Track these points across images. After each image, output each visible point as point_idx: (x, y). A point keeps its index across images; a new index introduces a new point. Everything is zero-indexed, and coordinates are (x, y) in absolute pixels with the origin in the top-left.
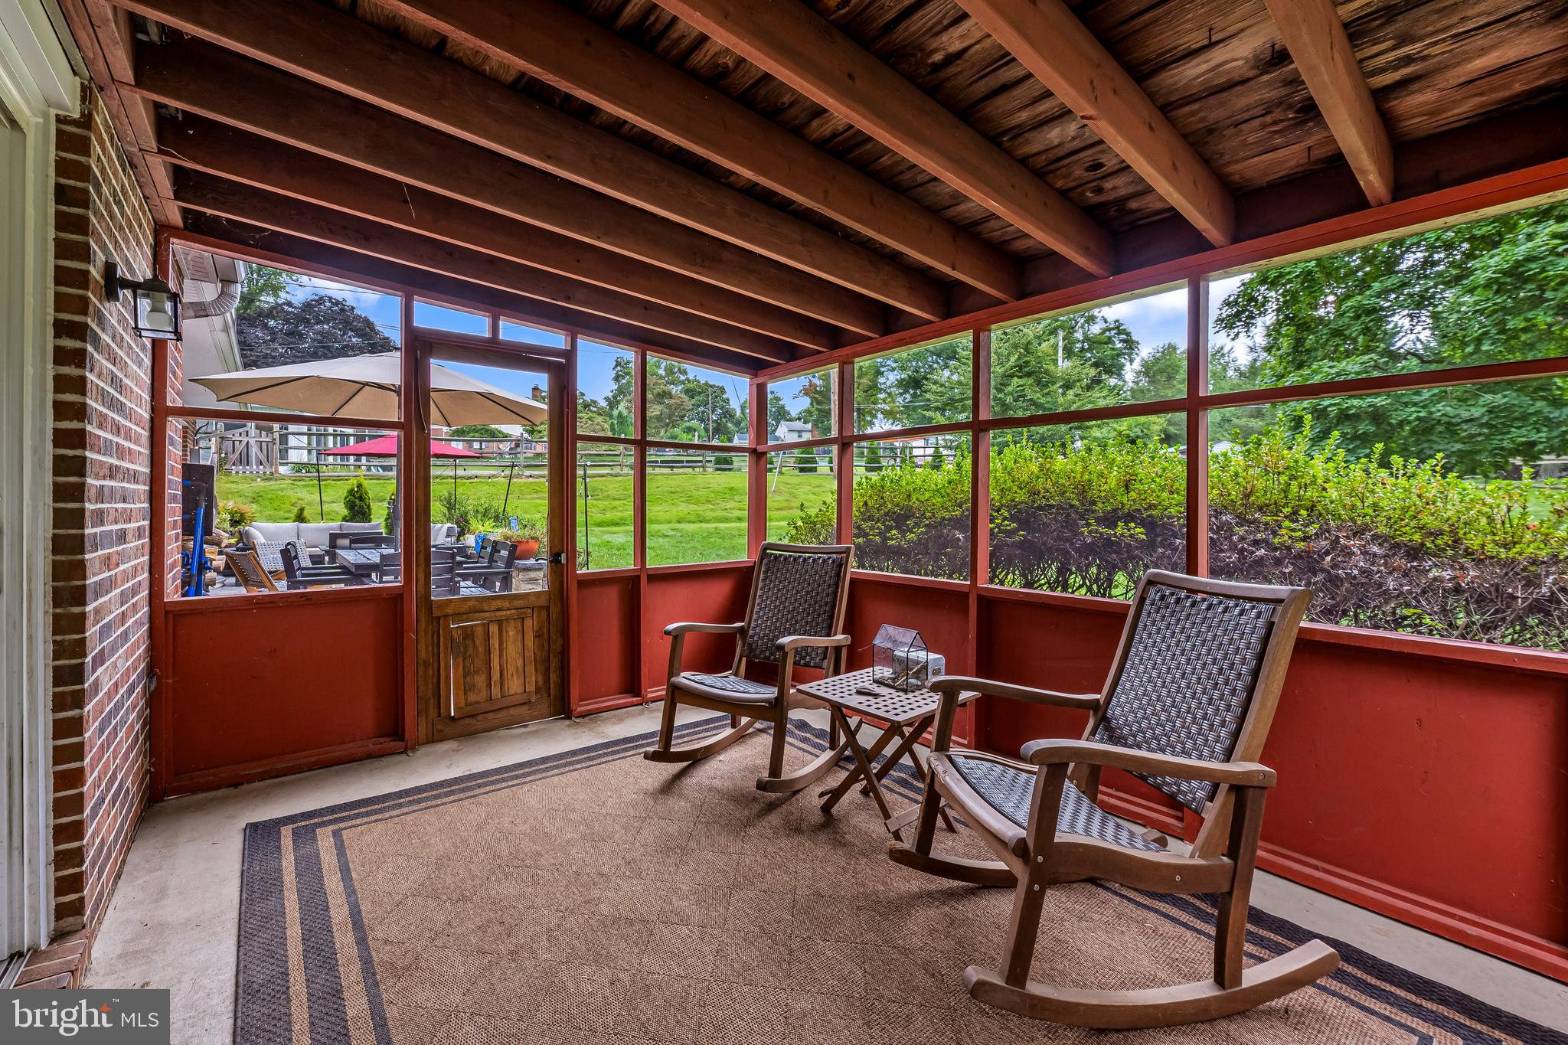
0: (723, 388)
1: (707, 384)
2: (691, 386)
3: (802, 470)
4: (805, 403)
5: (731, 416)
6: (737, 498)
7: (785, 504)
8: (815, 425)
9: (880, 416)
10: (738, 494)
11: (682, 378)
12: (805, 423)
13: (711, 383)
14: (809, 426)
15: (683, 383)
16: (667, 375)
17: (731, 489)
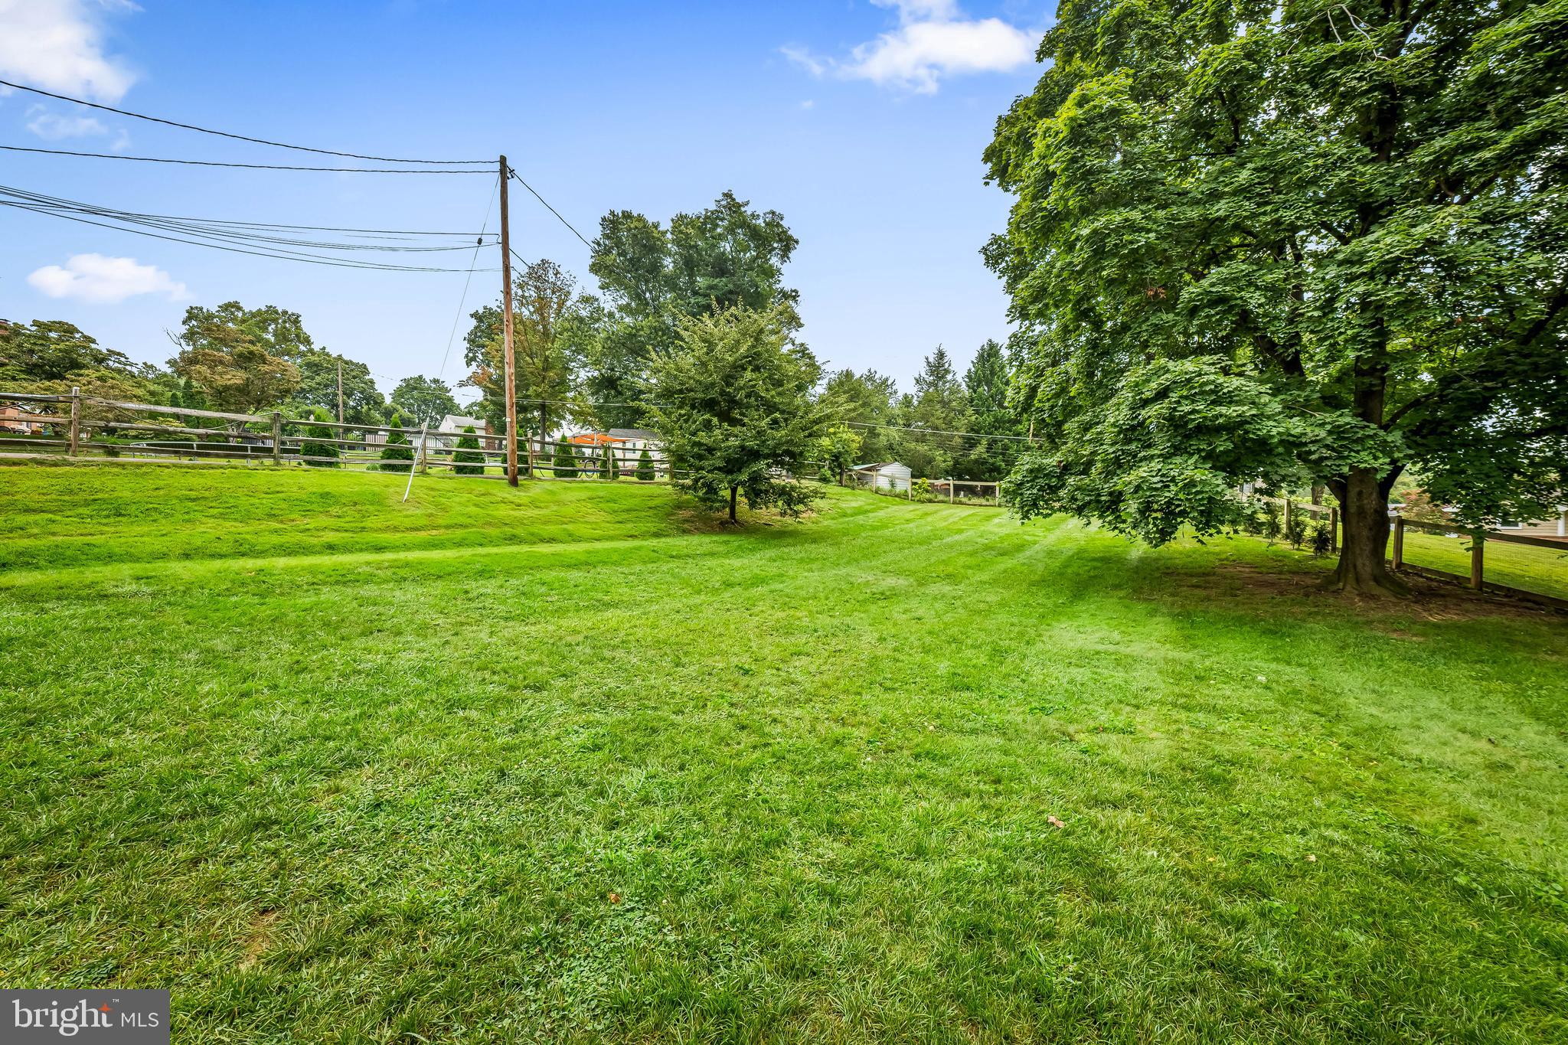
0: (364, 366)
1: (340, 357)
2: (316, 359)
3: (460, 470)
4: (476, 394)
5: (376, 403)
6: (334, 510)
7: (423, 522)
8: (490, 422)
9: (569, 417)
10: (337, 503)
11: (302, 348)
12: (477, 418)
13: (346, 358)
14: (482, 423)
15: (302, 355)
16: (278, 342)
17: (325, 495)
